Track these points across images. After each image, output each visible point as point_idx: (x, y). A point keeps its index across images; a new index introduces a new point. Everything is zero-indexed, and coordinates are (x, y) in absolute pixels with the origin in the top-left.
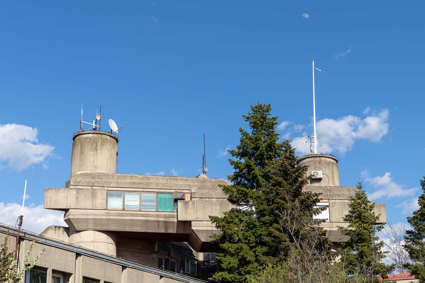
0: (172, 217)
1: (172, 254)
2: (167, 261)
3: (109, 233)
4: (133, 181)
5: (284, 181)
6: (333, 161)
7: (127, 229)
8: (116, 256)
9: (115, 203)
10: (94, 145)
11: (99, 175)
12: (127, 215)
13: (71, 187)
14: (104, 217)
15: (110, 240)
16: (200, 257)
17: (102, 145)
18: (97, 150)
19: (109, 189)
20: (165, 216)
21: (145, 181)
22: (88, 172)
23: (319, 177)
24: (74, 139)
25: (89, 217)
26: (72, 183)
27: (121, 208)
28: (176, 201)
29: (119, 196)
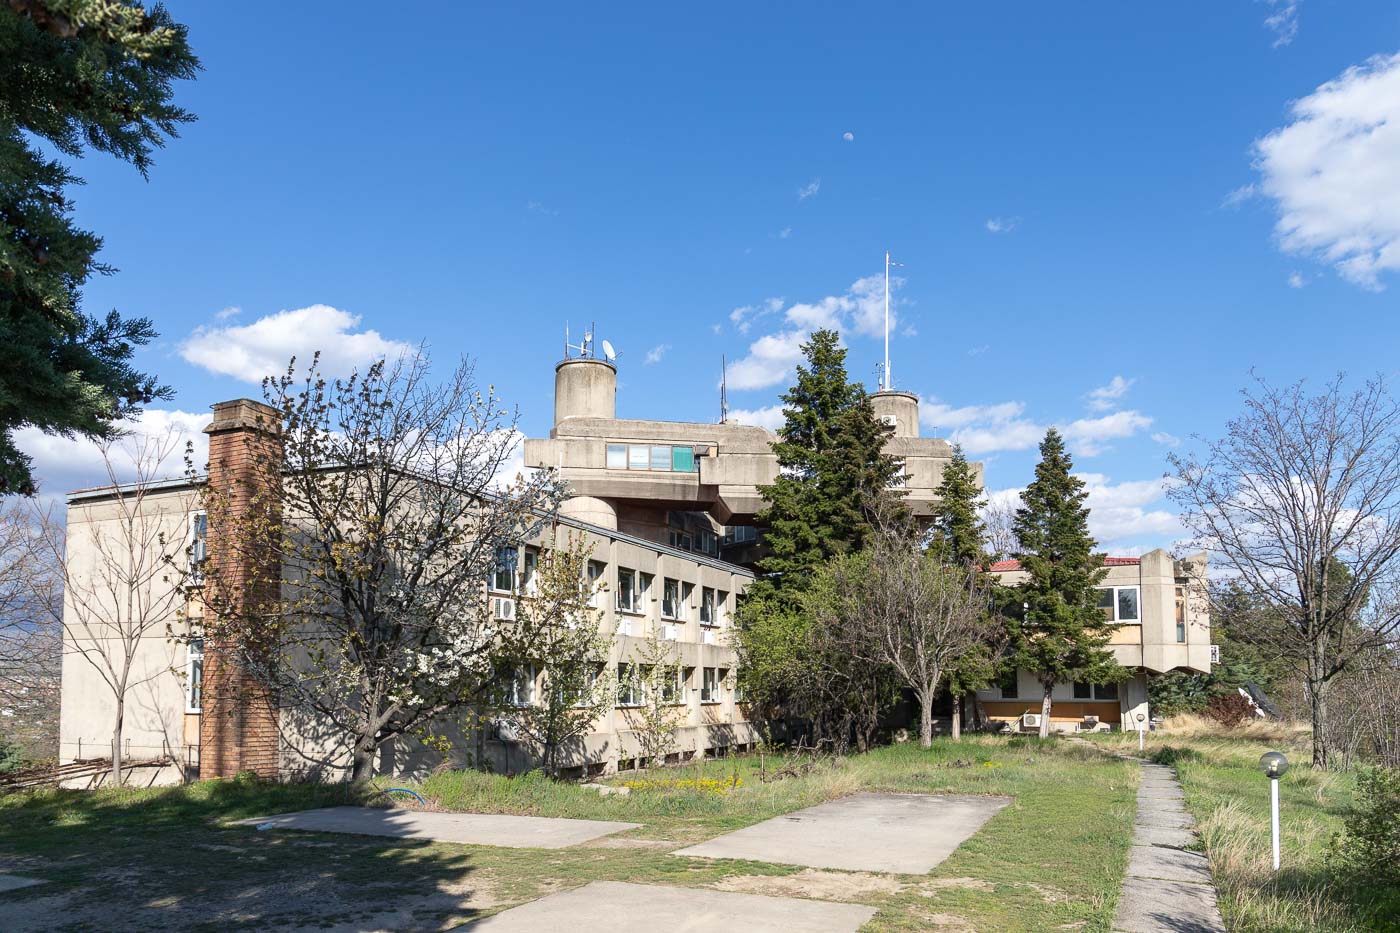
0: (692, 479)
1: (686, 528)
2: (680, 536)
3: (608, 500)
4: (640, 429)
5: (856, 441)
6: (912, 401)
7: (633, 495)
8: (615, 528)
9: (617, 460)
10: (587, 379)
11: (595, 422)
12: (634, 476)
13: (559, 437)
14: (603, 479)
15: (610, 509)
16: (722, 531)
17: (596, 378)
18: (590, 386)
19: (608, 440)
20: (683, 478)
21: (655, 430)
22: (580, 416)
23: (891, 424)
24: (557, 370)
25: (583, 479)
26: (559, 432)
27: (625, 466)
28: (698, 457)
29: (621, 450)
